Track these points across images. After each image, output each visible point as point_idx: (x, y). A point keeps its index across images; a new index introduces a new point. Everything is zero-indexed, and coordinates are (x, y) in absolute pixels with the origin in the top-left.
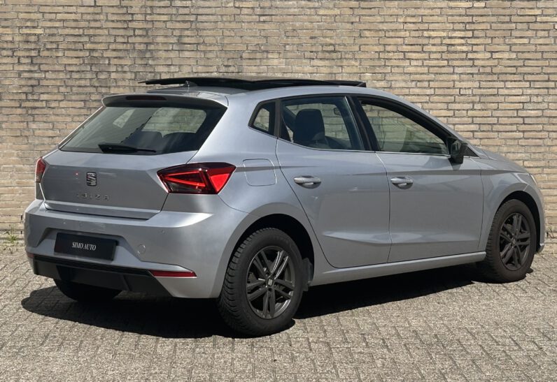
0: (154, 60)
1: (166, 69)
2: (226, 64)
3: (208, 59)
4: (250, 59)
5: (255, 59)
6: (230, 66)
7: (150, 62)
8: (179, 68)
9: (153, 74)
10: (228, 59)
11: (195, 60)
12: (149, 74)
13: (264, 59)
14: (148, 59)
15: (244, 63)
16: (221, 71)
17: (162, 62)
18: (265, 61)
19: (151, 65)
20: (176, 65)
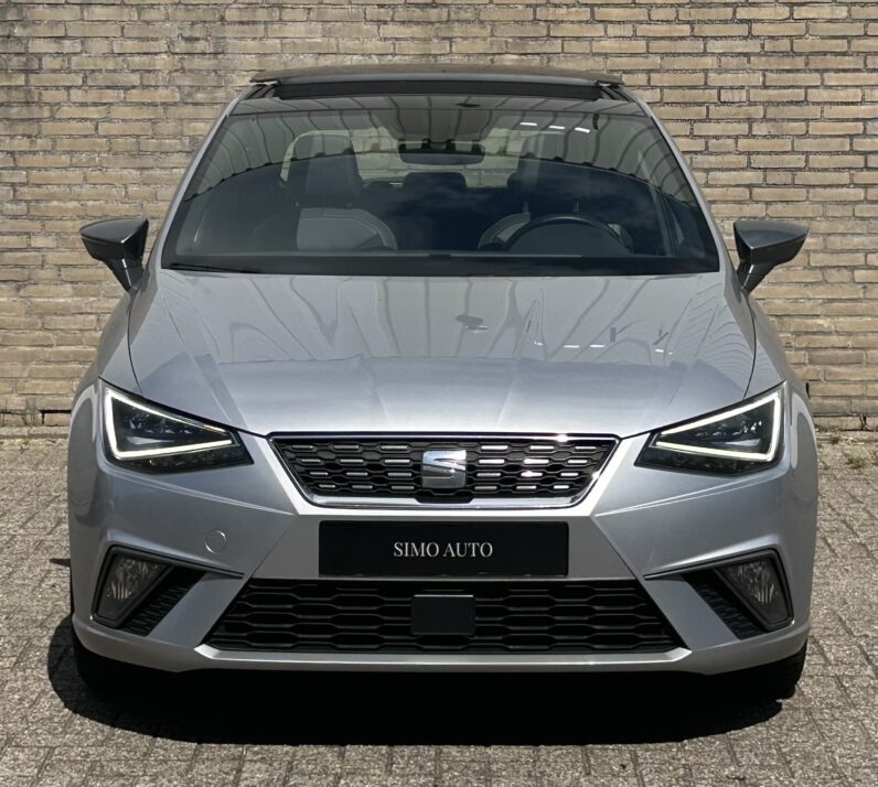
0: (25, 26)
1: (52, 47)
2: (187, 34)
3: (148, 23)
4: (242, 23)
5: (254, 23)
6: (197, 39)
7: (18, 31)
8: (83, 43)
9: (24, 59)
10: (193, 23)
11: (117, 26)
12: (15, 59)
13: (272, 22)
14: (12, 23)
15: (230, 31)
16: (177, 50)
17: (42, 30)
18: (276, 26)
19: (19, 39)
20: (76, 38)
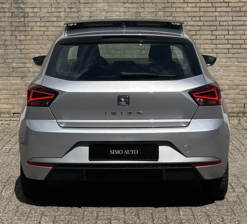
0: (24, 4)
1: (31, 10)
2: (70, 6)
3: (58, 3)
4: (85, 3)
5: (89, 3)
6: (72, 8)
7: (22, 6)
8: (40, 9)
9: (23, 14)
10: (71, 3)
11: (50, 4)
12: (21, 13)
13: (94, 3)
14: (20, 3)
15: (82, 6)
16: (67, 11)
17: (28, 5)
18: (95, 4)
19: (22, 8)
20: (38, 8)
